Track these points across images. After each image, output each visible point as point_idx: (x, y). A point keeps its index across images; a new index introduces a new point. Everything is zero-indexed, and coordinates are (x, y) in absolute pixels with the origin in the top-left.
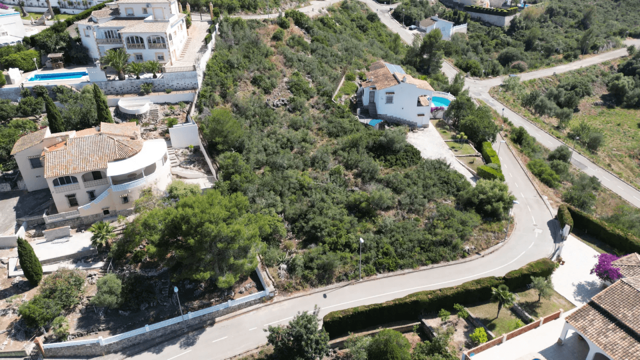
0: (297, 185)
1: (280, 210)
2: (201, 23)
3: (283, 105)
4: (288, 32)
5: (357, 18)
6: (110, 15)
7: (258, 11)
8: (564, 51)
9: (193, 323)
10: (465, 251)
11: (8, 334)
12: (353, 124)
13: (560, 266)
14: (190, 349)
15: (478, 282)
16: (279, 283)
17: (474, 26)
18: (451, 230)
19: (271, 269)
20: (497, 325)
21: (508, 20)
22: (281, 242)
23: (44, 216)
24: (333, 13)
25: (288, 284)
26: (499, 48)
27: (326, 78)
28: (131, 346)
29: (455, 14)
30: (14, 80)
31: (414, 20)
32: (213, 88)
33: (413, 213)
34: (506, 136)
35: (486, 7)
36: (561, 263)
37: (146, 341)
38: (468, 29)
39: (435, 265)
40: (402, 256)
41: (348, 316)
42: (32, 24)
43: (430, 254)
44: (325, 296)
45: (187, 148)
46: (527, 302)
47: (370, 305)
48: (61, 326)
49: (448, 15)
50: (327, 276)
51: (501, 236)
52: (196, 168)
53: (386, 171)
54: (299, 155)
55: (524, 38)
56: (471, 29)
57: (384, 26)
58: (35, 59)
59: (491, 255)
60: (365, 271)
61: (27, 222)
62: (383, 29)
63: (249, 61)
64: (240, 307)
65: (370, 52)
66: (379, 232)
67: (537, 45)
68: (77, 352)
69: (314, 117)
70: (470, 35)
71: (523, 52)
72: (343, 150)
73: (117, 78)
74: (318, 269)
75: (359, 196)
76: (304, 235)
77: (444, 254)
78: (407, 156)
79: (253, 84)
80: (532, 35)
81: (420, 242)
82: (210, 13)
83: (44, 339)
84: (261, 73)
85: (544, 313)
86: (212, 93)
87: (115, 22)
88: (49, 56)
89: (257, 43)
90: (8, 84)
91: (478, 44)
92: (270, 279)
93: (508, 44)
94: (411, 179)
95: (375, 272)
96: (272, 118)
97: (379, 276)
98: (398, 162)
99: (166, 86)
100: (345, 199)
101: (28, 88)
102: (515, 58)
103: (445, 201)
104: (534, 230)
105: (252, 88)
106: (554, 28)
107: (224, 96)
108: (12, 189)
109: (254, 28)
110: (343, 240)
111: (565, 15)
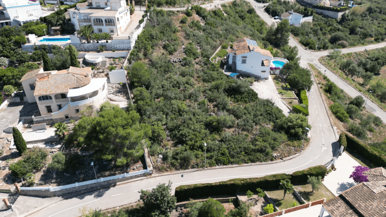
0: (177, 109)
1: (164, 123)
2: (140, 12)
3: (179, 61)
4: (191, 18)
5: (240, 11)
6: (87, 6)
7: (176, 6)
8: (376, 36)
9: (103, 184)
10: (273, 157)
11: (3, 180)
12: (219, 75)
13: (333, 171)
14: (99, 199)
15: (274, 176)
16: (156, 166)
17: (317, 18)
18: (266, 143)
19: (153, 157)
20: (283, 204)
21: (340, 15)
22: (162, 142)
23: (33, 117)
24: (224, 7)
25: (161, 167)
26: (332, 32)
27: (209, 47)
28: (67, 193)
29: (305, 10)
30: (31, 41)
31: (278, 13)
32: (139, 50)
33: (245, 131)
34: (321, 87)
35: (327, 6)
36: (334, 169)
37: (76, 192)
38: (313, 20)
39: (253, 164)
40: (233, 157)
41: (190, 189)
42: (48, 10)
43: (251, 157)
44: (182, 176)
45: (119, 84)
46: (305, 192)
47: (205, 184)
48: (30, 178)
49: (301, 10)
50: (185, 164)
51: (299, 149)
52: (122, 96)
53: (233, 105)
54: (183, 92)
55: (349, 27)
56: (316, 20)
57: (258, 16)
58: (45, 29)
59: (289, 161)
60: (209, 163)
61: (25, 119)
62: (257, 18)
63: (164, 35)
64: (131, 178)
65: (242, 32)
66: (221, 141)
67: (358, 31)
68: (38, 194)
69: (196, 70)
70: (314, 23)
71: (348, 35)
72: (210, 90)
73: (86, 42)
74: (181, 160)
75: (213, 119)
76: (177, 139)
77: (259, 158)
78: (249, 96)
79: (163, 49)
80: (355, 25)
81: (245, 148)
82: (145, 6)
83: (22, 185)
84: (169, 42)
85: (314, 199)
86: (138, 53)
87: (90, 10)
88: (53, 28)
89: (170, 24)
90: (28, 43)
91: (318, 29)
92: (152, 163)
93: (339, 30)
94: (248, 110)
95: (216, 165)
96: (170, 69)
97: (217, 167)
98: (242, 99)
99: (113, 47)
100: (205, 119)
101: (37, 45)
102: (341, 39)
103: (267, 125)
104: (321, 147)
105: (163, 51)
106: (371, 20)
107: (145, 55)
108: (21, 100)
109: (170, 16)
110: (198, 144)
111: (380, 12)
